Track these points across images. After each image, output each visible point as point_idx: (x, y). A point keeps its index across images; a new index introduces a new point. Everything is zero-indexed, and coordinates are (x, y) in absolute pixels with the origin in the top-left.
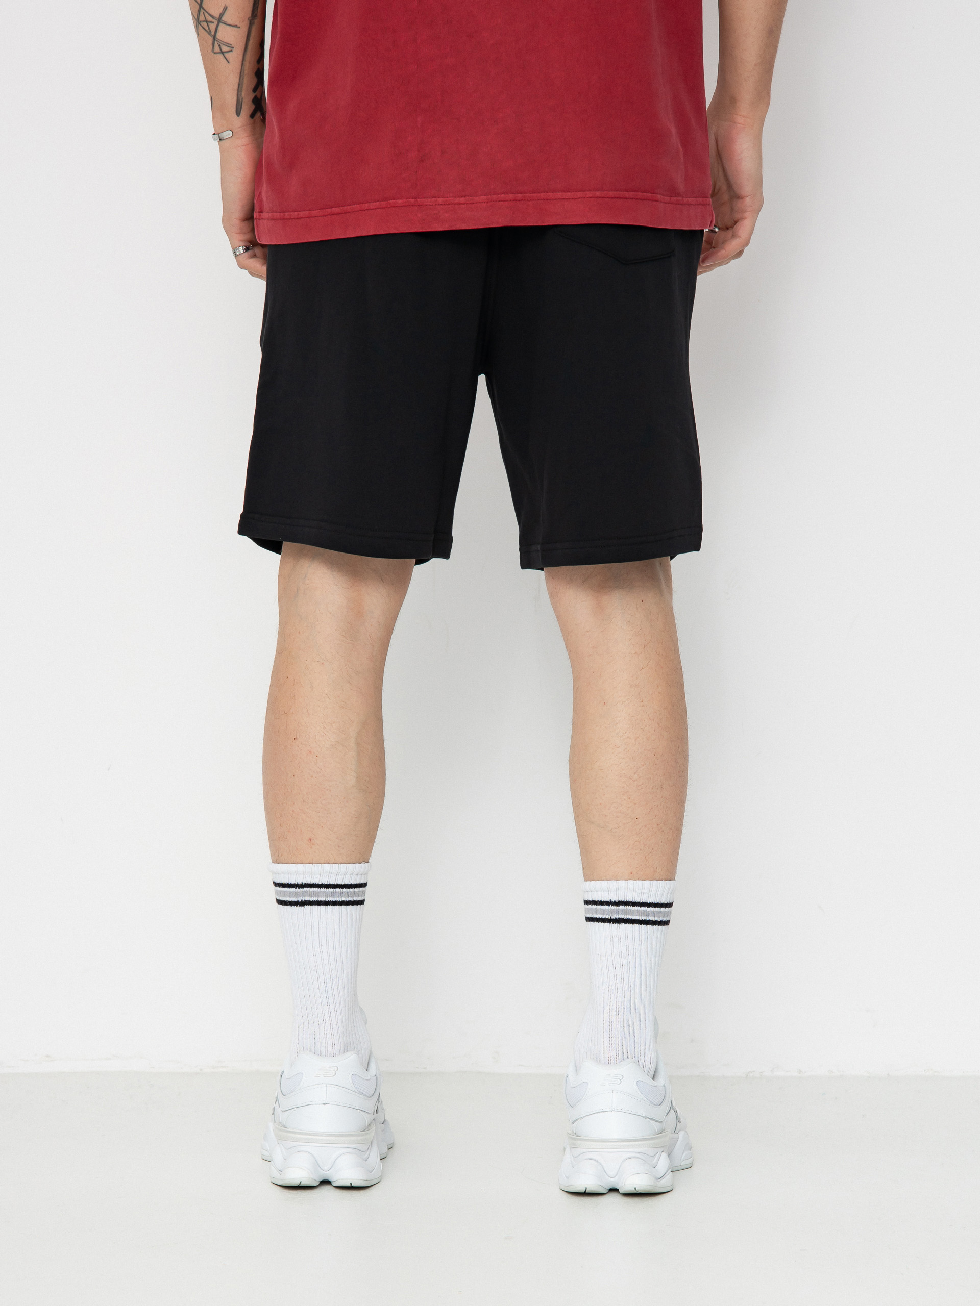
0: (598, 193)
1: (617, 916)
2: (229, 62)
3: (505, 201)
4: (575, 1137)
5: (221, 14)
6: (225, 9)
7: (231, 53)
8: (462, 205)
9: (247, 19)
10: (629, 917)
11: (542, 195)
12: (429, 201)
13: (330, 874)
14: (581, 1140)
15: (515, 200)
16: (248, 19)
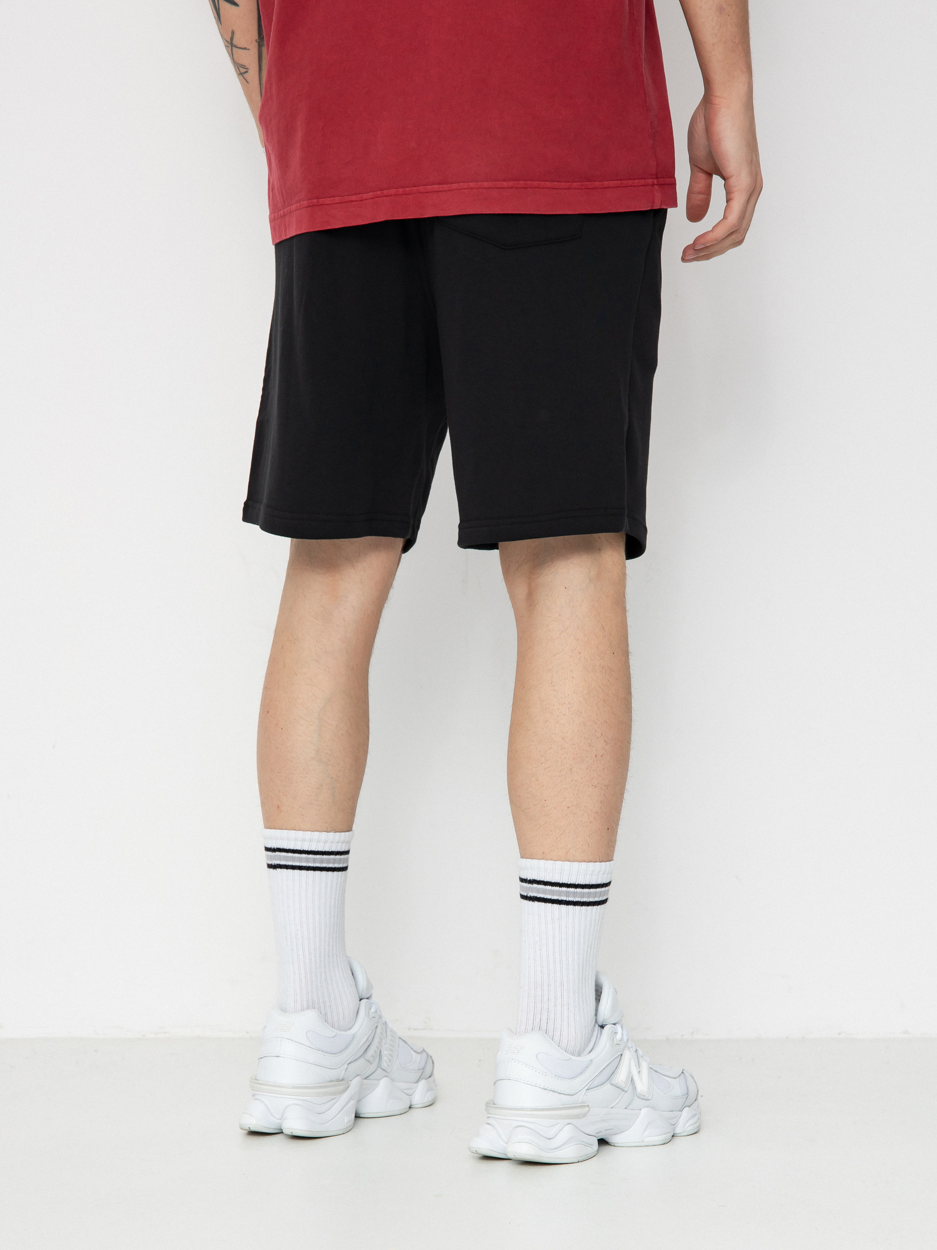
0: (472, 184)
1: (532, 894)
2: (248, 82)
3: (388, 196)
4: (491, 1105)
5: (231, 38)
6: (233, 33)
7: (247, 73)
8: (354, 203)
9: (254, 41)
10: (542, 896)
11: (421, 188)
12: (328, 201)
13: (311, 841)
14: (497, 1108)
15: (396, 195)
16: (256, 41)
